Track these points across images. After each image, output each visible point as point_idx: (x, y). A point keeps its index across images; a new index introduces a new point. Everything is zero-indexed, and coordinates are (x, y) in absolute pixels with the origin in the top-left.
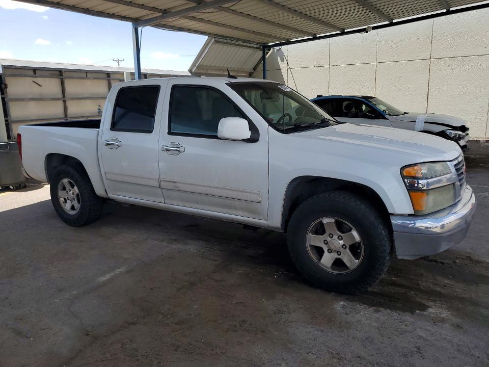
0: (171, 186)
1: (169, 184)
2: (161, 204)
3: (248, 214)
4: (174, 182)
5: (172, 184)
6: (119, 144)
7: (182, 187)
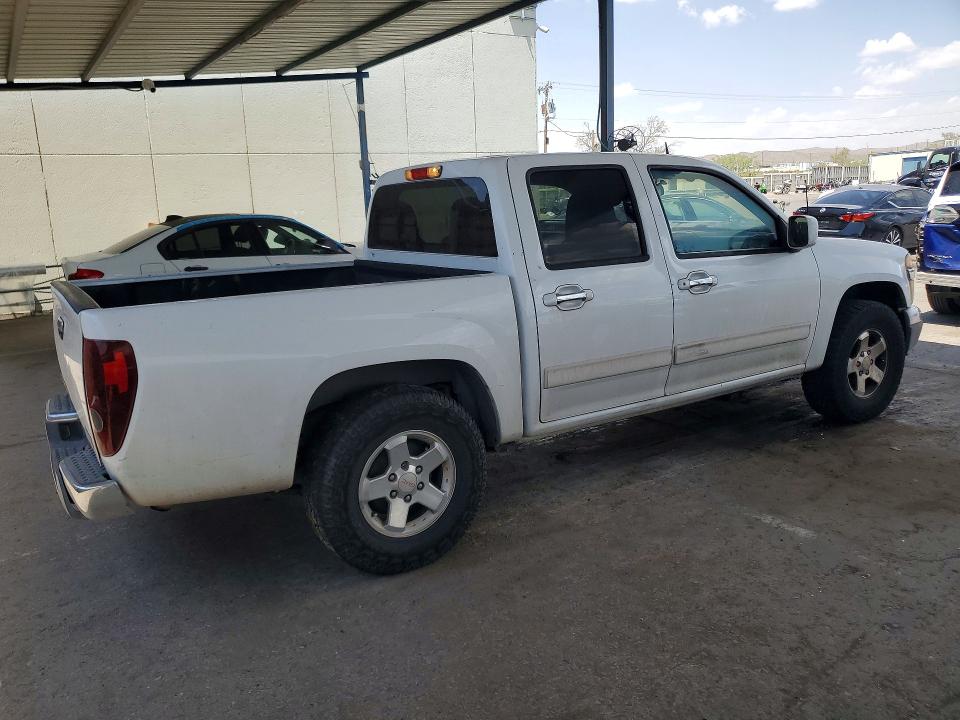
0: (693, 354)
1: (691, 350)
2: (659, 400)
3: (784, 364)
4: (700, 345)
5: (697, 349)
6: (589, 294)
7: (712, 349)
